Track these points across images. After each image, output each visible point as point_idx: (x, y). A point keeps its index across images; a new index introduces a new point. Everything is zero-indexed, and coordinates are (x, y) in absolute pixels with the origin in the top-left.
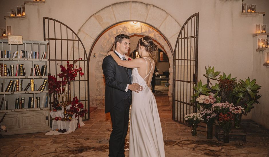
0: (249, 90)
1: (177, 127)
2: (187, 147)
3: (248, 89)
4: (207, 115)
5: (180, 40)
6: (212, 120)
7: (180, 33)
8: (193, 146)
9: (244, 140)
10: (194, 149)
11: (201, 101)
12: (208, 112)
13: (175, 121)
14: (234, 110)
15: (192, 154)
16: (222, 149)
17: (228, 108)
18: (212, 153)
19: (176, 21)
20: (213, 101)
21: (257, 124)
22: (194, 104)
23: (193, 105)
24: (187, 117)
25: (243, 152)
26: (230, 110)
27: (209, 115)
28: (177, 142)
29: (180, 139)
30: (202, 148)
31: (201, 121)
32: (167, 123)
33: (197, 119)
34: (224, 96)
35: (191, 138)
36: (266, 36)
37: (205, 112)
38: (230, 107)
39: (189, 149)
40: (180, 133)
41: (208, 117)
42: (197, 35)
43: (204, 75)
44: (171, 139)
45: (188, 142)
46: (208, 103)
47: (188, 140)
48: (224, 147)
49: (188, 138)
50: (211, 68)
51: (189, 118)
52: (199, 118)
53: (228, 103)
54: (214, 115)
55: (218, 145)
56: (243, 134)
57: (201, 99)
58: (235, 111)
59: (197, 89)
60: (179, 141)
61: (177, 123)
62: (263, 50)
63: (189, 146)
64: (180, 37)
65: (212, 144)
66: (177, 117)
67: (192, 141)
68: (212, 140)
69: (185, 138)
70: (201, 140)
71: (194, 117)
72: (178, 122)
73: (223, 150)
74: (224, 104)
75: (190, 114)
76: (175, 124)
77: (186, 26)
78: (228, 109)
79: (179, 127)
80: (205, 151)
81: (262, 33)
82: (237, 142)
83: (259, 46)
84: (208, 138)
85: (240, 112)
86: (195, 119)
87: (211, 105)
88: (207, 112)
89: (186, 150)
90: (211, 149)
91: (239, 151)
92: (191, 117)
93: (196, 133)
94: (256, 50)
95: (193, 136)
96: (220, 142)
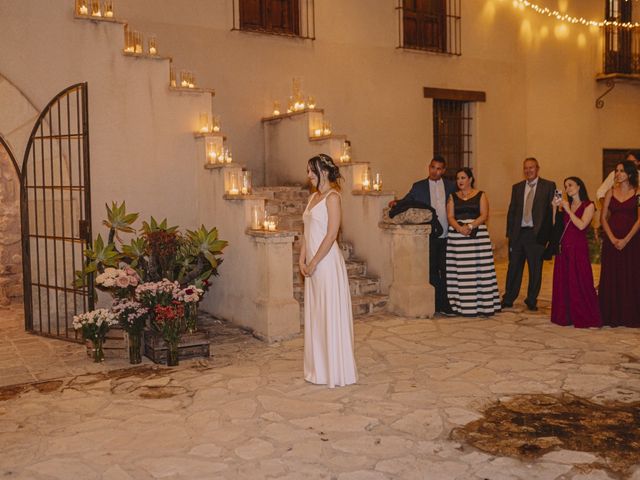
0: (206, 252)
1: (47, 347)
2: (96, 389)
3: (205, 248)
4: (128, 311)
5: (38, 142)
6: (140, 321)
7: (39, 123)
8: (107, 383)
9: (207, 355)
10: (112, 390)
11: (109, 283)
12: (131, 304)
13: (35, 333)
14: (183, 296)
15: (116, 401)
16: (171, 380)
17: (171, 292)
18: (156, 393)
19: (22, 93)
20: (135, 280)
21: (216, 318)
22: (86, 289)
23: (84, 291)
24: (80, 322)
25: (215, 378)
26: (175, 296)
27: (133, 311)
28: (65, 383)
29: (69, 375)
30: (128, 385)
31: (113, 327)
32: (15, 342)
33: (104, 324)
34: (154, 266)
35: (95, 367)
36: (222, 139)
37: (122, 306)
38: (175, 291)
39: (101, 392)
40: (61, 360)
41: (132, 316)
42: (86, 134)
43: (105, 222)
44: (45, 377)
45: (92, 378)
46: (126, 286)
47: (89, 374)
48: (173, 374)
49: (85, 369)
50: (118, 207)
51: (84, 322)
52: (107, 320)
53: (168, 282)
54: (144, 311)
55: (158, 373)
56: (204, 343)
57: (107, 277)
58: (186, 296)
59: (94, 256)
60: (69, 379)
61: (40, 338)
62: (221, 168)
63: (96, 386)
64: (38, 134)
65: (145, 372)
66: (39, 323)
67: (100, 373)
68: (142, 364)
69: (80, 370)
70: (118, 368)
71: (96, 320)
72: (42, 335)
73: (175, 383)
74: (160, 283)
75: (85, 312)
76: (37, 340)
77: (54, 108)
78: (170, 295)
79: (51, 347)
80: (139, 392)
81: (213, 131)
82: (194, 360)
83: (209, 158)
84: (131, 363)
85: (197, 299)
86: (99, 324)
87: (132, 289)
88: (127, 304)
89: (97, 396)
90: (150, 385)
91: (206, 378)
92: (91, 321)
93: (102, 355)
94: (203, 168)
95: (96, 361)
96: (161, 366)
